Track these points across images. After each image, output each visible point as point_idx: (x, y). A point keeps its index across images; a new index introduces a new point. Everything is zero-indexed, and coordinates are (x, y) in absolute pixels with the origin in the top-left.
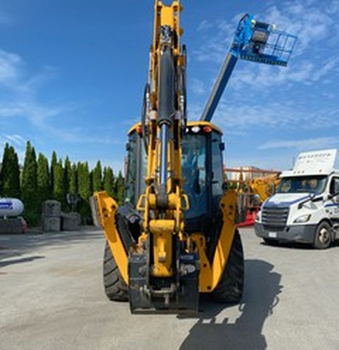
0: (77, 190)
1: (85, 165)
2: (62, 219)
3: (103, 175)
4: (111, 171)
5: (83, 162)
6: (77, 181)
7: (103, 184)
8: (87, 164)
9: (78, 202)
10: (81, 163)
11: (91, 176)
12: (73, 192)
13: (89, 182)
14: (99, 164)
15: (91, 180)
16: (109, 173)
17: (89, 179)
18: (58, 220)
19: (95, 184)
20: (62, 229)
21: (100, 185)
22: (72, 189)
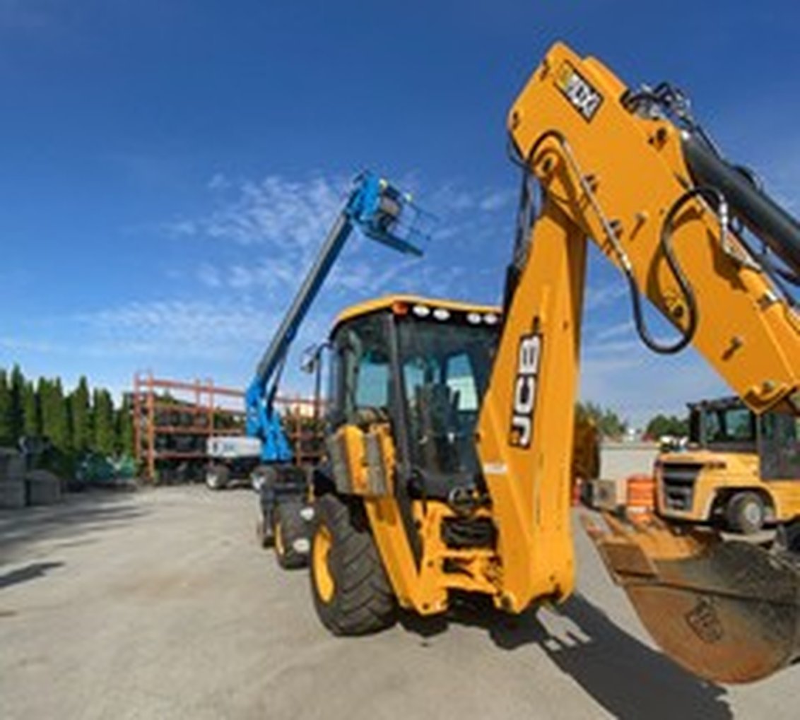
0: (40, 430)
1: (55, 384)
2: (28, 484)
3: (92, 403)
4: (107, 395)
5: (50, 376)
6: (39, 412)
7: (92, 417)
8: (58, 381)
9: (46, 452)
10: (48, 378)
11: (69, 402)
12: (32, 433)
13: (64, 414)
14: (83, 383)
15: (69, 411)
16: (104, 399)
17: (64, 409)
18: (20, 485)
19: (77, 418)
20: (29, 503)
21: (88, 420)
22: (29, 426)
